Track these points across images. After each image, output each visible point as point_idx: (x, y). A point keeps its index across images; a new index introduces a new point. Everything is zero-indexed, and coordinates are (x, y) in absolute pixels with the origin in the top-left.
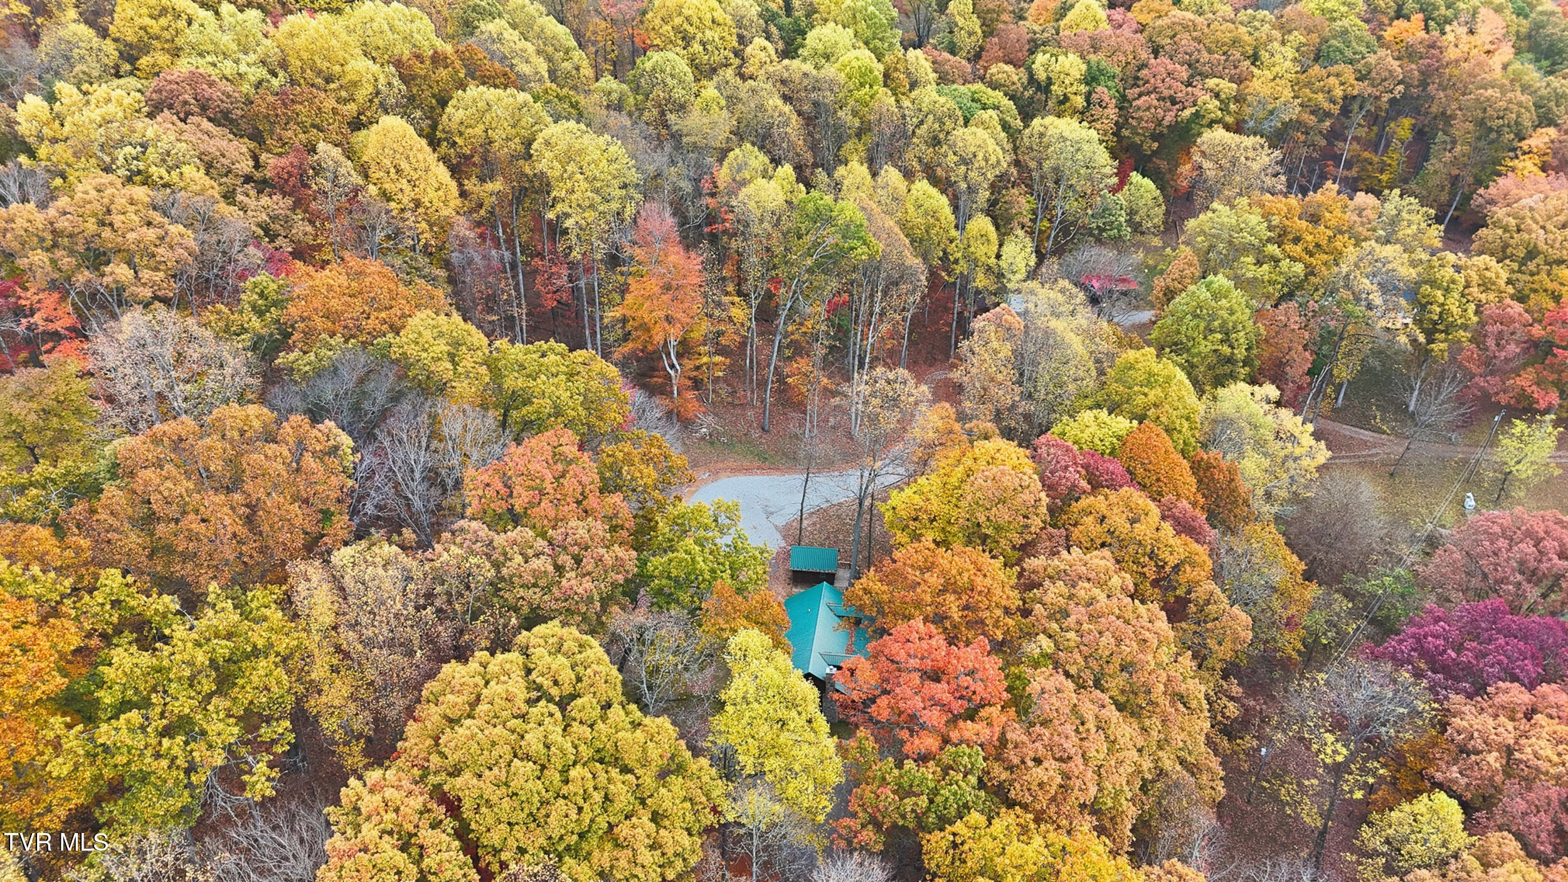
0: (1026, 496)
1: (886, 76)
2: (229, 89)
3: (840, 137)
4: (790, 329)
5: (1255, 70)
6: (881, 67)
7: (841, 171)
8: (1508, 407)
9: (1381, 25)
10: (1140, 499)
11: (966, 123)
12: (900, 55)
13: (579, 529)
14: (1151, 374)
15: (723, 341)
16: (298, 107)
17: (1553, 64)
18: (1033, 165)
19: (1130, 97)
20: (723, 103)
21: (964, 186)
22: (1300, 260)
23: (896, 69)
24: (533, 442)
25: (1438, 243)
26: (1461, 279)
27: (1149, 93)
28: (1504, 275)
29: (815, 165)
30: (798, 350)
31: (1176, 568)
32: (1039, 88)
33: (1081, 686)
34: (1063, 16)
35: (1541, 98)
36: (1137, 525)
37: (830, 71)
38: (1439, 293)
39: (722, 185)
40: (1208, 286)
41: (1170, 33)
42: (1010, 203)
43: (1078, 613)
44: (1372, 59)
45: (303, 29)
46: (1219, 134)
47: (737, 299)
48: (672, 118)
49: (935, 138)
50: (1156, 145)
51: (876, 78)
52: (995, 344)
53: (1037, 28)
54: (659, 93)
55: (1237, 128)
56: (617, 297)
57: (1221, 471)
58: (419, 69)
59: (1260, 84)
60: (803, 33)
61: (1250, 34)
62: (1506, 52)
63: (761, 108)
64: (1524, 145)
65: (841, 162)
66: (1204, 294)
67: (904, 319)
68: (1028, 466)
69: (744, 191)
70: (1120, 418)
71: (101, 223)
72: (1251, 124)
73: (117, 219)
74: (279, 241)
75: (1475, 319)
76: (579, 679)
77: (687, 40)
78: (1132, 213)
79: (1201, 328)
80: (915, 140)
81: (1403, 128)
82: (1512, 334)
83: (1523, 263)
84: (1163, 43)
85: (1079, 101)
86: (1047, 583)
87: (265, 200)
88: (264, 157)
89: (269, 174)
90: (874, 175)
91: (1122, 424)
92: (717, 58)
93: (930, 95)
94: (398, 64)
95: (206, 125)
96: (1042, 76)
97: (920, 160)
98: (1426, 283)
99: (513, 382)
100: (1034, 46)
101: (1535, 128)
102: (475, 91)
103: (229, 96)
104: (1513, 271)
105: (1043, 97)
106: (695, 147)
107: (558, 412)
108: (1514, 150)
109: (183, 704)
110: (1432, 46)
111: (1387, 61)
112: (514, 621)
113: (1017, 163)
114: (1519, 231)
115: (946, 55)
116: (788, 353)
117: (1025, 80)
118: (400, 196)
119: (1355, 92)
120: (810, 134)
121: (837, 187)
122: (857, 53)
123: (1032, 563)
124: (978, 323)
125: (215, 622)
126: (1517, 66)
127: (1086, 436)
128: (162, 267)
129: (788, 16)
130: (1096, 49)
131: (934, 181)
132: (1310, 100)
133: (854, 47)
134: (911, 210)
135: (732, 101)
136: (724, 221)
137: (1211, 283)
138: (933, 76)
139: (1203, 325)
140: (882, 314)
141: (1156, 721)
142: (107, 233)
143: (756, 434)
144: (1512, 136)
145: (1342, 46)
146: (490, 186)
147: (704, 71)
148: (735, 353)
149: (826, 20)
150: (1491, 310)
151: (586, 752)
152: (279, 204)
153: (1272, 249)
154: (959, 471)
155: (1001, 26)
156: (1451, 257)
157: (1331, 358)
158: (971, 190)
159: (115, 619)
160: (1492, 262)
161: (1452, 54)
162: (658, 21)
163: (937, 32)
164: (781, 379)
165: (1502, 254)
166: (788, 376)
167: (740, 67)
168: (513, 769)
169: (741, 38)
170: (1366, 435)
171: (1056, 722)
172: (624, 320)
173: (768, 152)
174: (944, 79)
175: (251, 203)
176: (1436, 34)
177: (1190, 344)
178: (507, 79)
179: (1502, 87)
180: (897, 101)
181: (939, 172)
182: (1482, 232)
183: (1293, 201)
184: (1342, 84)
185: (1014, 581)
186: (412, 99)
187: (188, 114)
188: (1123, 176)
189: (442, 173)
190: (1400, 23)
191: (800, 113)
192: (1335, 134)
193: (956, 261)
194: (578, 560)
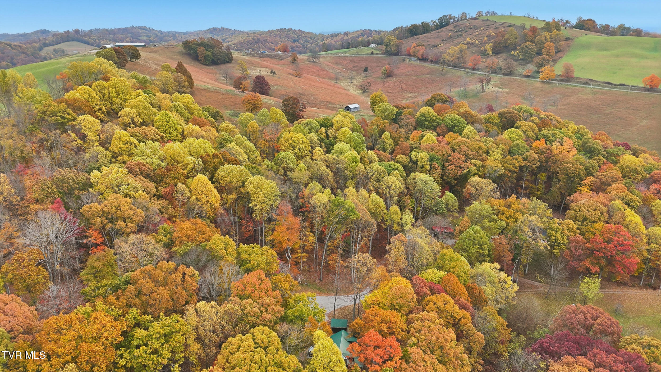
0: (409, 295)
1: (361, 159)
2: (150, 167)
3: (346, 179)
4: (329, 244)
5: (488, 157)
6: (359, 156)
7: (346, 190)
8: (582, 272)
9: (532, 143)
10: (448, 297)
11: (389, 175)
12: (366, 152)
13: (267, 300)
14: (451, 257)
15: (306, 248)
16: (171, 172)
17: (592, 155)
18: (412, 188)
19: (445, 166)
20: (306, 168)
21: (388, 195)
22: (504, 221)
23: (365, 157)
24: (251, 274)
25: (551, 215)
26: (560, 227)
27: (452, 165)
28: (575, 227)
29: (338, 188)
30: (333, 251)
31: (460, 320)
32: (414, 163)
33: (425, 352)
34: (422, 139)
35: (587, 167)
36: (446, 306)
37: (342, 158)
38: (554, 232)
39: (306, 195)
40: (473, 229)
41: (458, 145)
42: (405, 201)
43: (424, 330)
44: (528, 154)
45: (172, 147)
46: (476, 178)
47: (311, 233)
48: (289, 173)
49: (378, 179)
50: (456, 182)
51: (357, 160)
52: (398, 246)
53: (413, 143)
54: (284, 165)
55: (483, 176)
56: (271, 233)
57: (476, 290)
58: (208, 159)
59: (490, 162)
60: (333, 145)
61: (485, 145)
62: (574, 151)
63: (319, 170)
64: (583, 182)
65: (346, 187)
66: (471, 232)
67: (369, 240)
68: (410, 286)
69: (314, 197)
70: (441, 271)
71: (117, 209)
72: (488, 175)
73: (122, 208)
74: (164, 215)
75: (567, 241)
76: (269, 342)
77: (294, 148)
78: (447, 205)
79: (472, 244)
80: (371, 180)
81: (543, 176)
82: (580, 246)
83: (582, 222)
84: (456, 148)
85: (428, 167)
86: (415, 322)
87: (160, 202)
88: (160, 188)
89: (162, 193)
90: (358, 191)
91: (442, 273)
92: (304, 153)
93: (376, 165)
94: (202, 157)
95: (142, 178)
96: (414, 159)
97: (373, 186)
98: (549, 229)
99: (244, 256)
100: (412, 149)
101: (586, 177)
102: (226, 166)
103: (149, 169)
104: (579, 225)
105: (415, 166)
106: (297, 183)
107: (258, 266)
108: (580, 184)
109: (157, 345)
110: (549, 149)
111: (533, 154)
112: (248, 326)
113: (407, 188)
114: (580, 211)
115: (382, 152)
116: (329, 252)
117: (409, 160)
118: (202, 200)
119: (523, 165)
120: (336, 178)
121: (345, 196)
122: (351, 152)
123: (411, 316)
124: (392, 239)
125: (165, 322)
126: (577, 156)
127: (430, 277)
128: (134, 222)
129: (328, 139)
130: (433, 150)
131: (378, 194)
132: (508, 167)
133: (350, 150)
134: (370, 203)
135: (309, 168)
136: (307, 207)
137: (474, 228)
138: (377, 159)
139: (472, 242)
140: (362, 238)
141: (451, 365)
142: (119, 212)
143: (317, 282)
144: (578, 179)
145: (517, 149)
146: (231, 196)
147: (299, 158)
148: (310, 252)
149: (341, 141)
150: (572, 238)
151: (272, 363)
152: (164, 202)
153: (495, 217)
154: (387, 288)
155: (400, 142)
156: (556, 220)
157: (519, 254)
158: (391, 197)
159: (134, 323)
160: (572, 222)
161: (556, 152)
162: (284, 142)
163: (379, 144)
164: (326, 262)
165: (575, 219)
166: (329, 261)
167: (312, 156)
168: (251, 366)
169: (312, 147)
170: (536, 284)
171: (417, 362)
172: (273, 240)
173: (321, 184)
174: (381, 160)
175: (156, 202)
176: (550, 145)
177: (468, 249)
178: (236, 162)
179: (572, 163)
180: (365, 168)
181: (380, 191)
182: (568, 212)
183: (501, 201)
184: (518, 162)
185: (405, 320)
186: (205, 168)
187: (137, 175)
188: (443, 194)
189: (215, 191)
190: (537, 142)
191: (332, 171)
192: (519, 178)
193: (387, 221)
194: (267, 310)
